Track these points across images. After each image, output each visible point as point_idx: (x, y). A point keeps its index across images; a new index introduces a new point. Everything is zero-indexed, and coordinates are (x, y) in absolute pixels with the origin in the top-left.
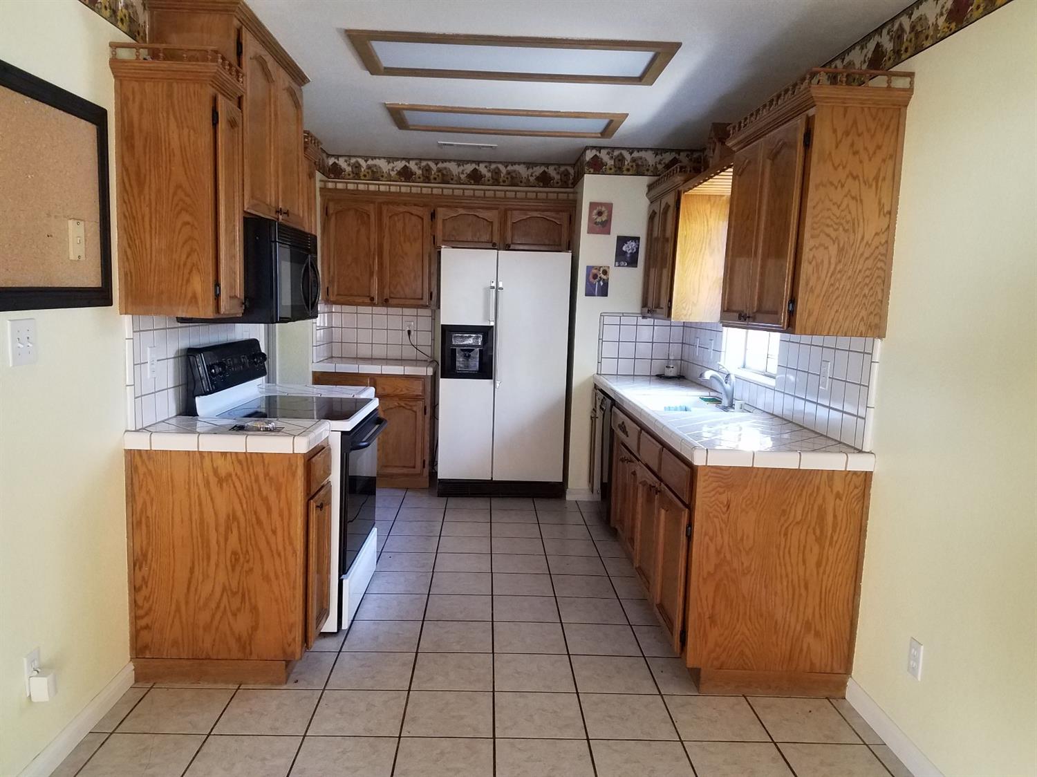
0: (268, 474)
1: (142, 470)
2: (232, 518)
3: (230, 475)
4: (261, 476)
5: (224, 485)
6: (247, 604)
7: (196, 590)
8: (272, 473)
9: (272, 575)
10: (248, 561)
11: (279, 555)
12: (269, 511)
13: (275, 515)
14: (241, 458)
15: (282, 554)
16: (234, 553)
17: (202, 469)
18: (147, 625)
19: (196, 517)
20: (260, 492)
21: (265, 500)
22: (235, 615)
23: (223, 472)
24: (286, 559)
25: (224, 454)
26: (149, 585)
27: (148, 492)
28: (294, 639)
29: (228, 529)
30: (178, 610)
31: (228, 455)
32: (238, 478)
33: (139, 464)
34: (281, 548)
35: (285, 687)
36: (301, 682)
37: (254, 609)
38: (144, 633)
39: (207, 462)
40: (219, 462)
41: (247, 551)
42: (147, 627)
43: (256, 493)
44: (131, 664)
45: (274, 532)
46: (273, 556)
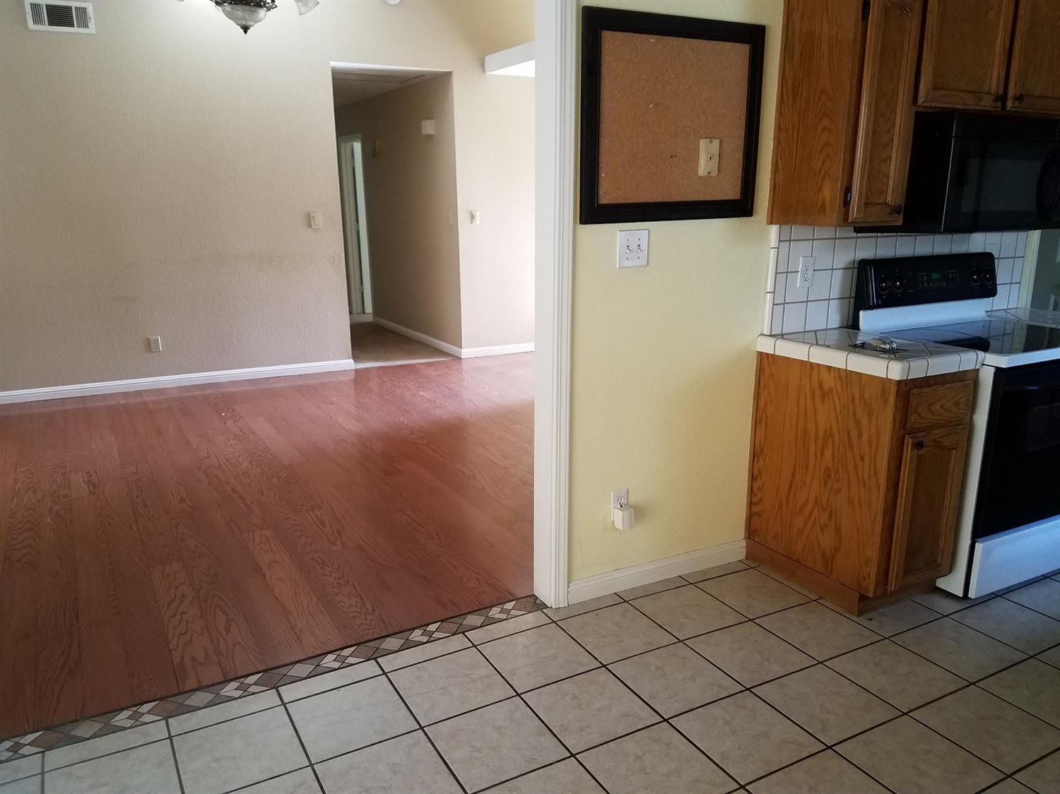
0: (863, 396)
1: (767, 372)
2: (828, 434)
3: (831, 390)
4: (857, 397)
5: (826, 398)
6: (833, 522)
7: (795, 495)
8: (866, 396)
9: (857, 504)
10: (838, 481)
11: (864, 484)
12: (860, 435)
13: (865, 437)
14: (843, 374)
15: (867, 482)
16: (827, 469)
17: (811, 378)
18: (758, 512)
19: (801, 424)
20: (854, 415)
21: (858, 422)
22: (822, 529)
23: (826, 387)
24: (869, 489)
25: (829, 368)
26: (763, 478)
27: (769, 393)
28: (869, 575)
29: (824, 446)
30: (780, 507)
31: (833, 369)
32: (838, 395)
33: (766, 366)
34: (866, 477)
35: (855, 619)
36: (873, 622)
37: (838, 530)
38: (755, 518)
39: (816, 370)
40: (825, 375)
41: (838, 471)
42: (757, 514)
43: (851, 413)
44: (744, 541)
45: (862, 458)
46: (859, 483)
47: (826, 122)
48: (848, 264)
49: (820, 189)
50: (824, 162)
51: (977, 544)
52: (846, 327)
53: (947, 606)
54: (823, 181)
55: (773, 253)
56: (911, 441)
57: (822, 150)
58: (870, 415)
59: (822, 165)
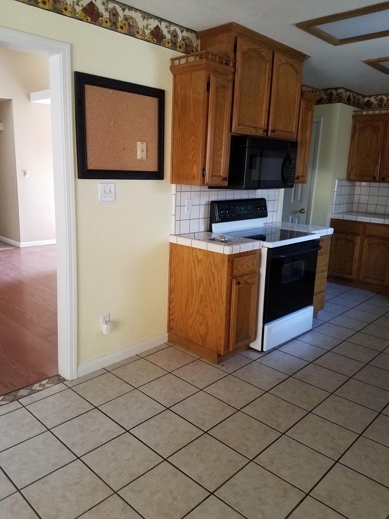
0: (214, 262)
1: (174, 252)
2: (201, 280)
3: (201, 260)
4: (212, 262)
5: (199, 264)
6: (205, 321)
7: (188, 309)
8: (216, 262)
9: (214, 311)
10: (206, 301)
11: (217, 302)
12: (214, 280)
13: (216, 280)
14: (206, 252)
15: (218, 301)
16: (201, 296)
17: (193, 254)
18: (173, 319)
19: (190, 276)
20: (211, 270)
21: (213, 274)
22: (200, 325)
23: (199, 258)
24: (219, 305)
25: (200, 250)
26: (174, 302)
27: (176, 262)
28: (221, 344)
29: (200, 285)
30: (182, 315)
31: (201, 251)
32: (204, 262)
33: (174, 250)
34: (218, 299)
35: (216, 366)
36: (224, 367)
37: (207, 324)
38: (172, 322)
39: (194, 251)
40: (198, 253)
41: (206, 297)
42: (173, 320)
43: (210, 270)
44: (167, 334)
45: (215, 290)
46: (215, 302)
47: (193, 138)
48: (206, 203)
49: (192, 168)
50: (193, 156)
51: (265, 326)
52: (207, 231)
53: (254, 356)
54: (193, 165)
55: (174, 197)
56: (235, 281)
57: (192, 150)
58: (218, 271)
59: (193, 157)
